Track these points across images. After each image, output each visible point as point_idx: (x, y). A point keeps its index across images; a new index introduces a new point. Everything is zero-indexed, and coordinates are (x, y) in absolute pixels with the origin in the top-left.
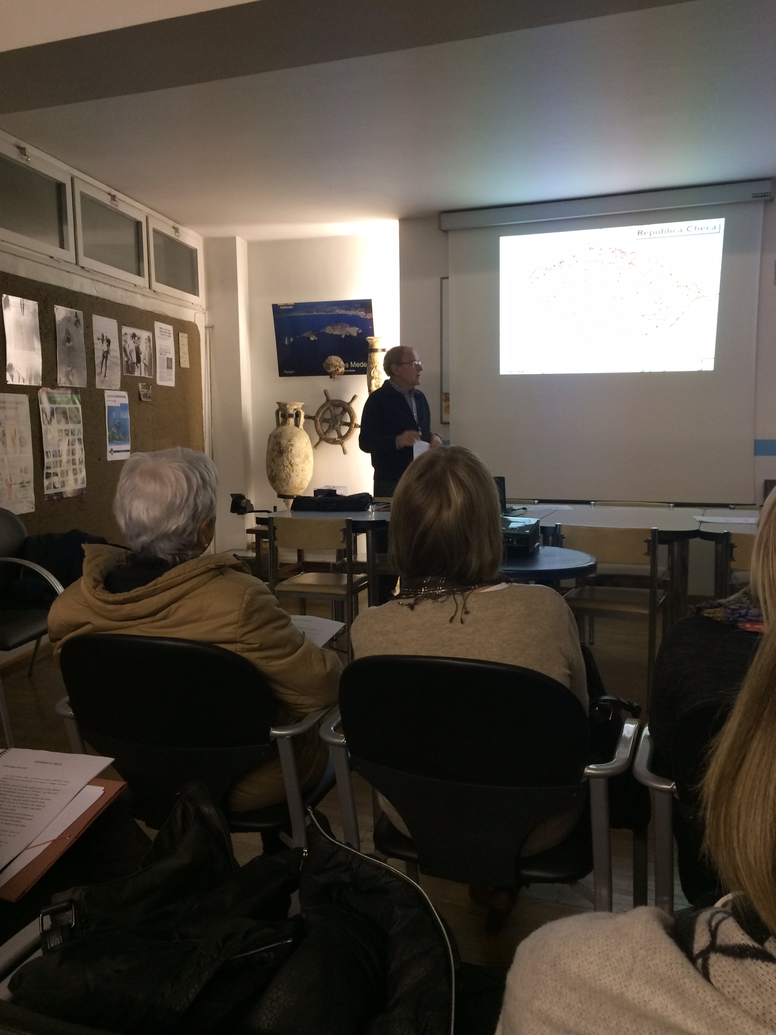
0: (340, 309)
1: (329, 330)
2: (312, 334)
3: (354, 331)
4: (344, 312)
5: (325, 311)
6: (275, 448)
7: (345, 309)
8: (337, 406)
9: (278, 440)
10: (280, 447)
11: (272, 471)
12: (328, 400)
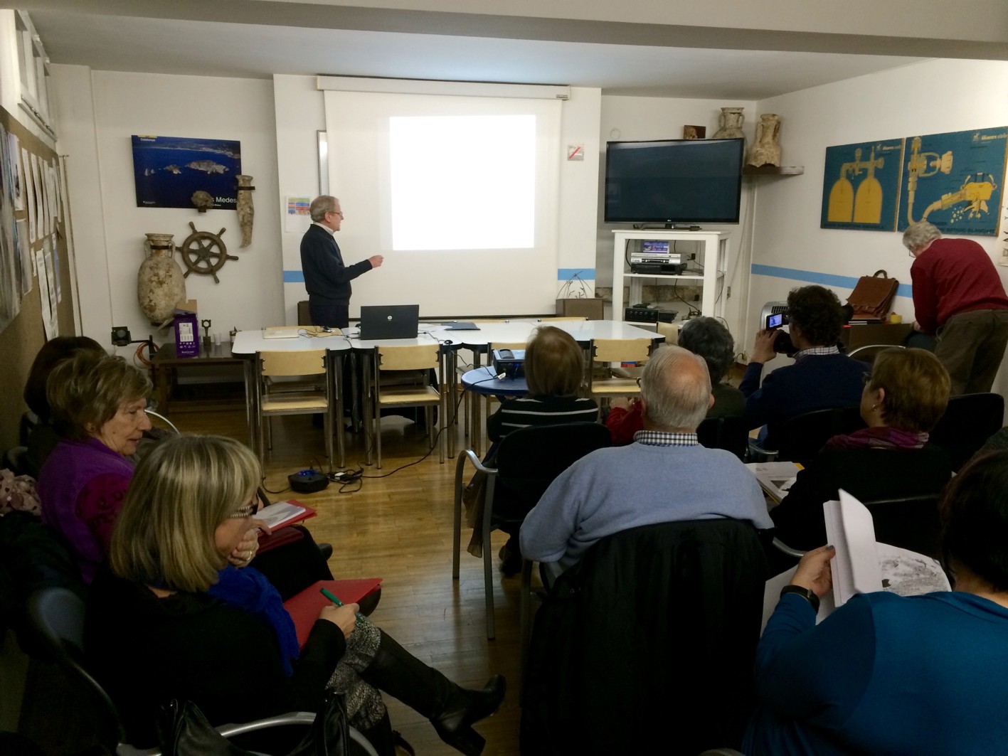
0: (207, 147)
1: (194, 166)
2: (175, 168)
3: (220, 169)
4: (211, 150)
5: (190, 148)
6: (153, 279)
7: (212, 148)
8: (205, 238)
9: (156, 271)
10: (159, 278)
11: (151, 301)
12: (195, 231)
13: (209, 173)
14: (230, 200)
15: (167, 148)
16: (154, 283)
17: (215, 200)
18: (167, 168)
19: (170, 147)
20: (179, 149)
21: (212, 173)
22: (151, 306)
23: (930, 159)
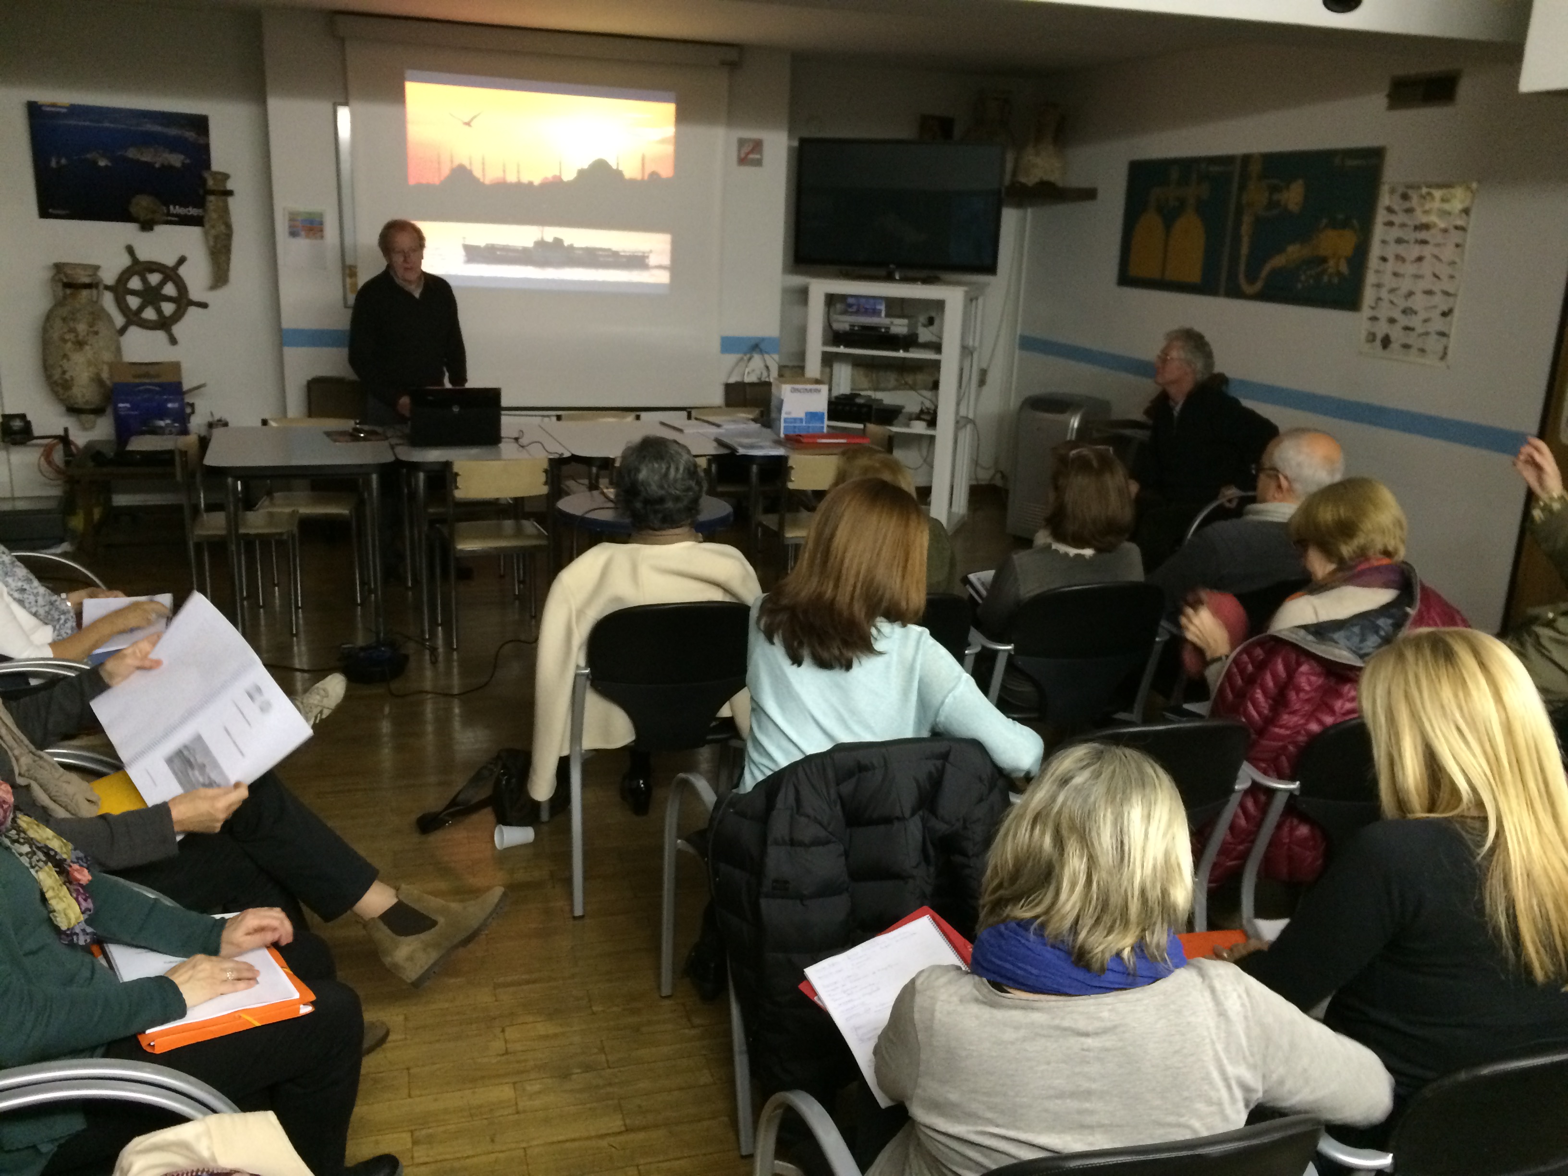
0: (152, 123)
1: (132, 153)
2: (102, 156)
3: (176, 160)
4: (158, 129)
5: (125, 124)
6: (67, 337)
7: (162, 125)
8: (152, 271)
9: (72, 324)
10: (77, 336)
11: (64, 372)
12: (135, 260)
13: (157, 166)
14: (193, 211)
15: (87, 123)
16: (69, 345)
17: (168, 210)
18: (89, 156)
19: (91, 121)
20: (107, 125)
21: (163, 166)
22: (66, 381)
23: (1274, 189)
